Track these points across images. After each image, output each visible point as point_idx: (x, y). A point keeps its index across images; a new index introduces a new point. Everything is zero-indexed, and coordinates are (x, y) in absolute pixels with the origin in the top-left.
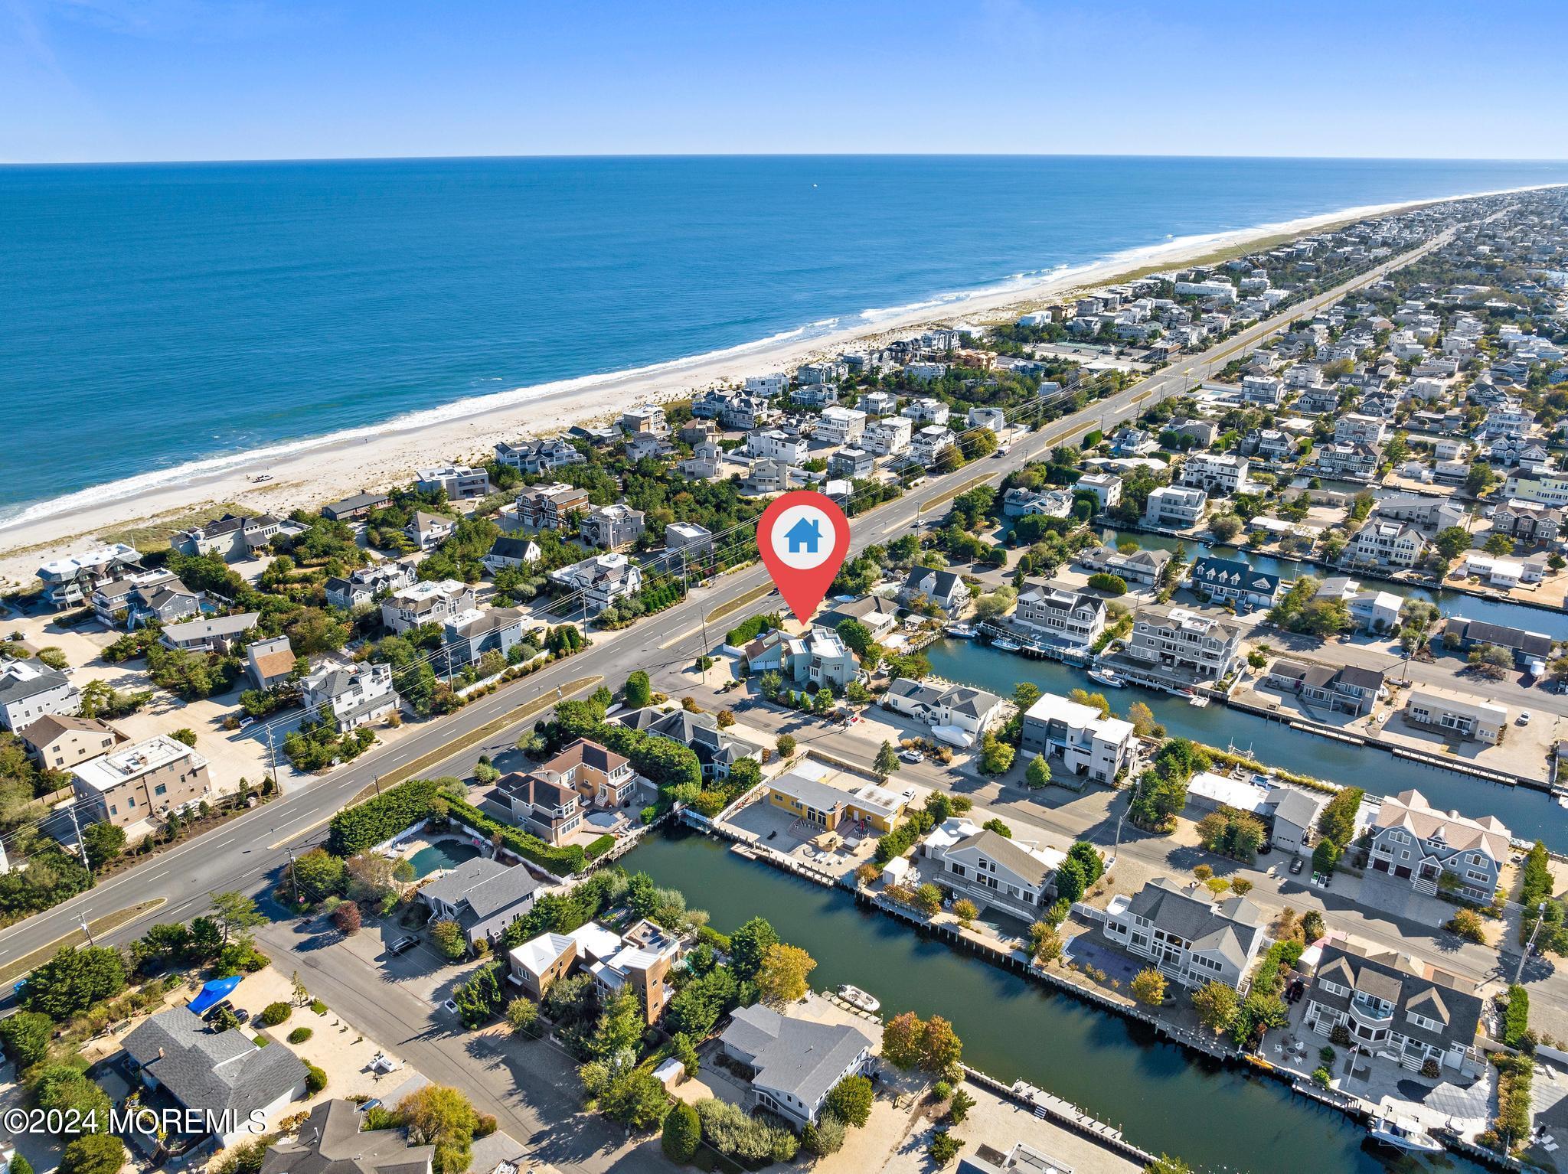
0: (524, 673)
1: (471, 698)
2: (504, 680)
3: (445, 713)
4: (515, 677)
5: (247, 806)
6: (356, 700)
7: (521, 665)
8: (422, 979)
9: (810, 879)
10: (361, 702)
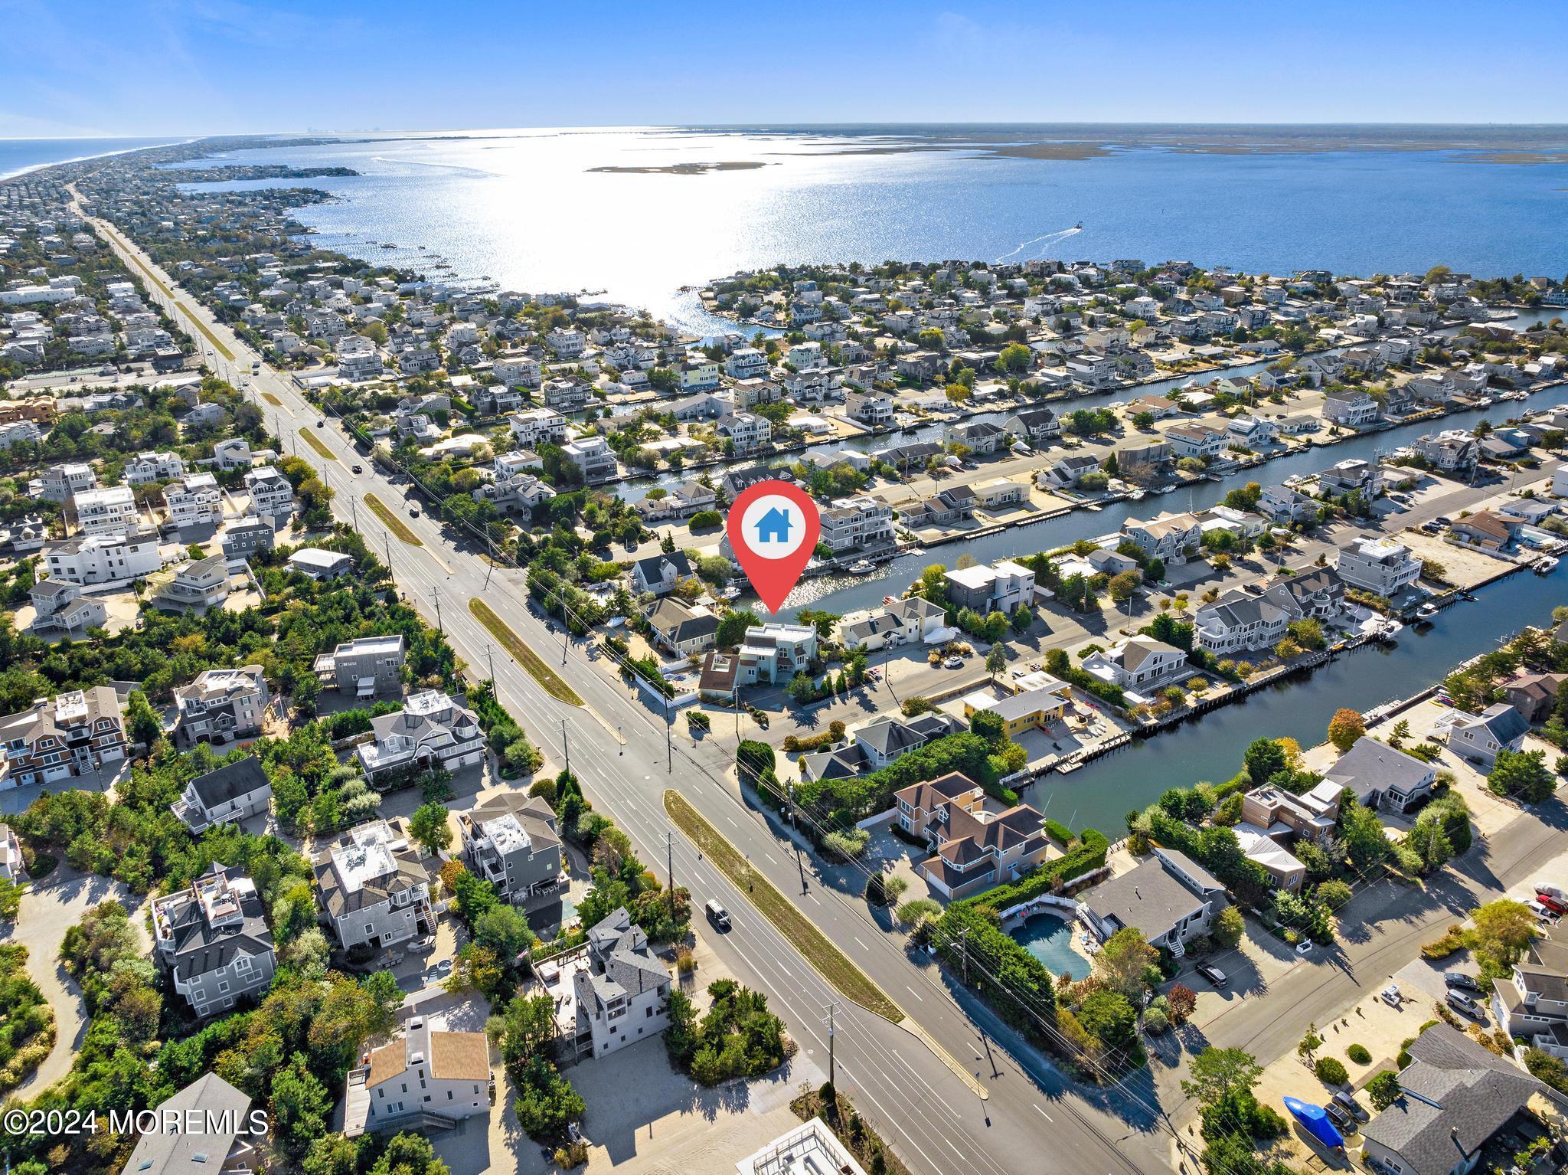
8: (1259, 968)
9: (1117, 746)
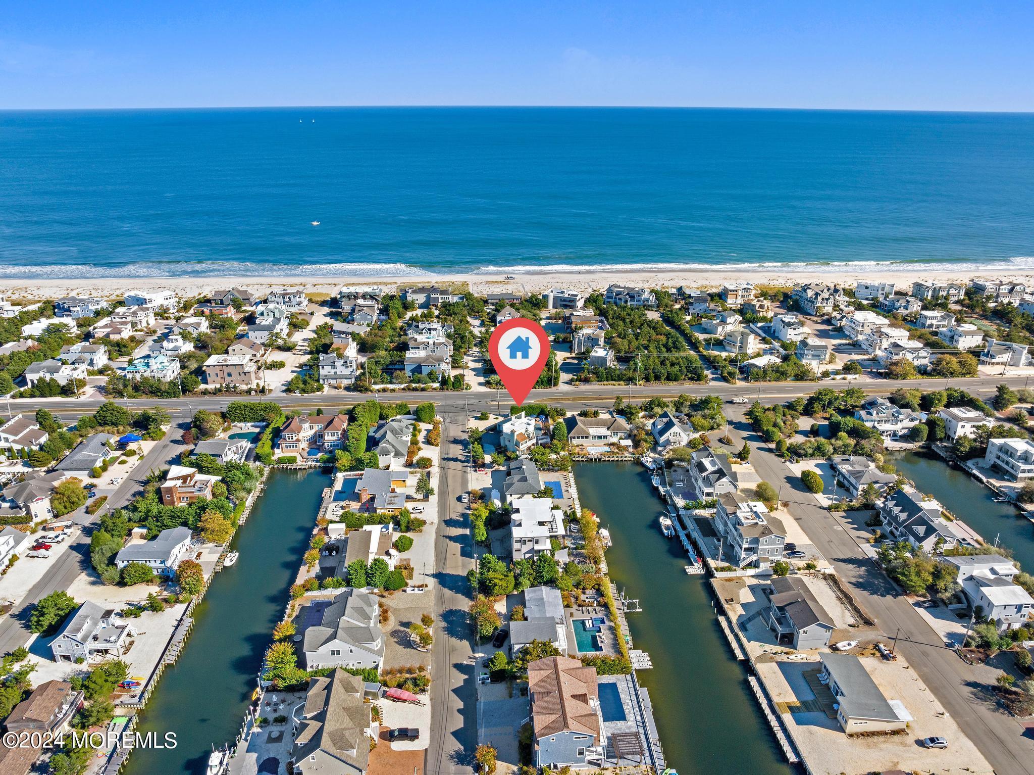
0: (415, 389)
1: (379, 391)
2: (404, 389)
3: (360, 391)
4: (409, 389)
5: (250, 394)
6: (333, 371)
7: (417, 385)
10: (335, 373)
